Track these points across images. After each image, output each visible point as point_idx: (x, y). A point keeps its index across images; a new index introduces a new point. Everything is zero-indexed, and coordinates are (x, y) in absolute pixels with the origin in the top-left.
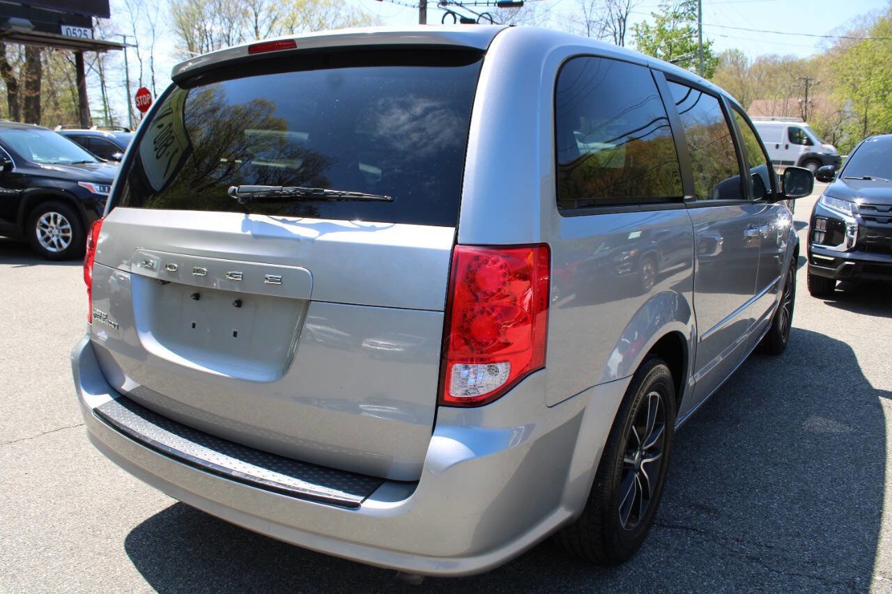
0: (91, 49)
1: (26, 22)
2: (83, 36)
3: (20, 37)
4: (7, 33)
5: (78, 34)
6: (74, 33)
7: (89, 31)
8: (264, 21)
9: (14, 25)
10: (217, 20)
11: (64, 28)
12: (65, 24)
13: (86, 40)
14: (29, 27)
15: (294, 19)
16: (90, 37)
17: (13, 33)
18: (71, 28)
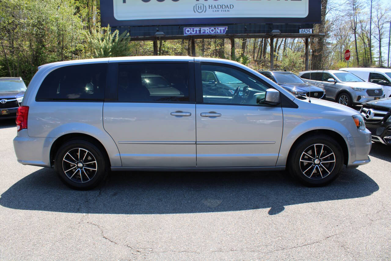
1: (278, 31)
2: (308, 32)
6: (304, 31)
7: (311, 30)
9: (274, 32)
12: (301, 28)
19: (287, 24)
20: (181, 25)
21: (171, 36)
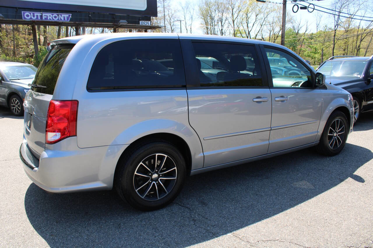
0: (150, 29)
1: (125, 21)
2: (147, 24)
3: (124, 26)
4: (119, 25)
5: (146, 23)
6: (144, 23)
7: (149, 22)
8: (236, 12)
9: (121, 23)
10: (217, 12)
11: (140, 22)
12: (141, 20)
13: (148, 26)
14: (126, 23)
15: (248, 10)
16: (150, 24)
17: (121, 25)
18: (143, 21)
19: (129, 15)
20: (19, 8)
21: (11, 20)
